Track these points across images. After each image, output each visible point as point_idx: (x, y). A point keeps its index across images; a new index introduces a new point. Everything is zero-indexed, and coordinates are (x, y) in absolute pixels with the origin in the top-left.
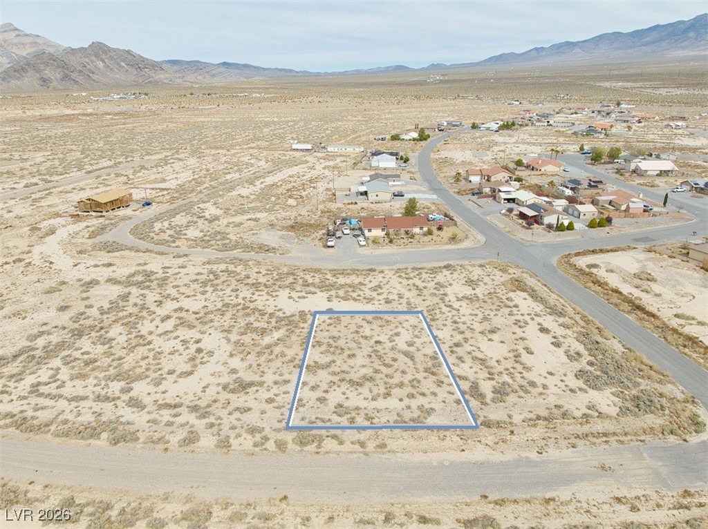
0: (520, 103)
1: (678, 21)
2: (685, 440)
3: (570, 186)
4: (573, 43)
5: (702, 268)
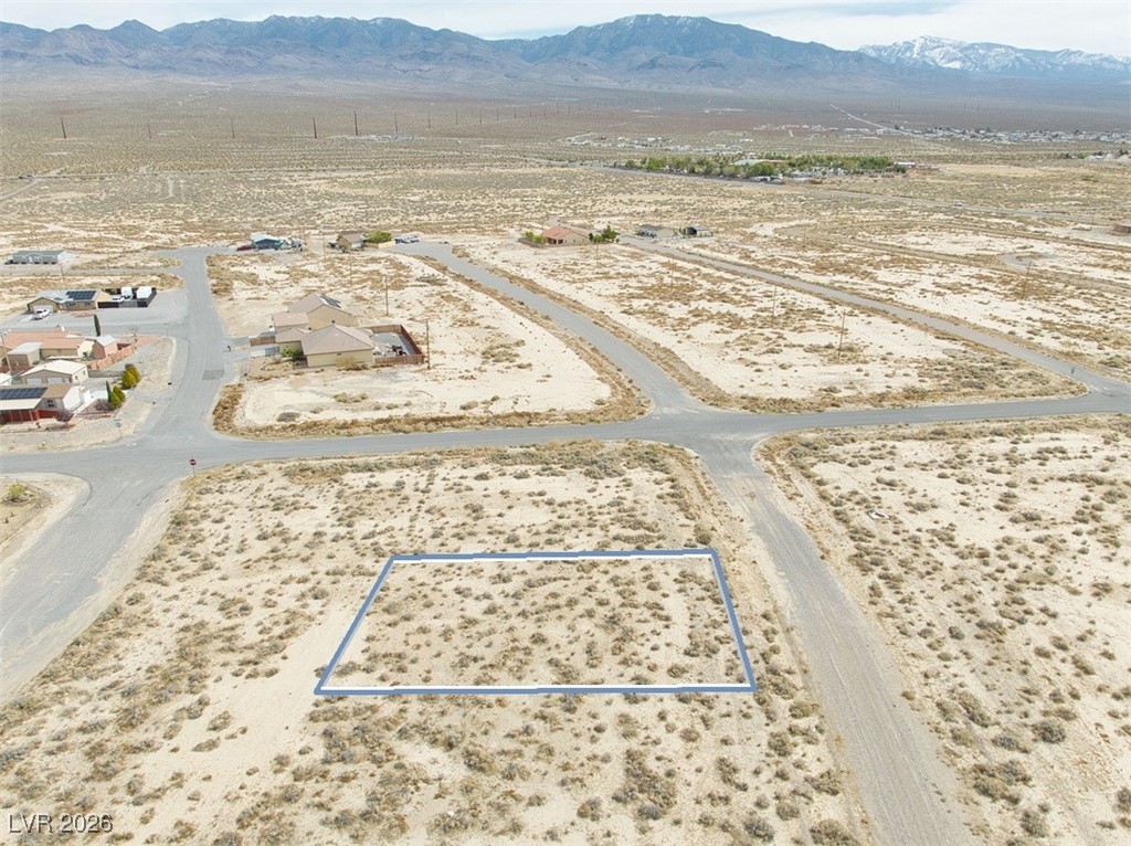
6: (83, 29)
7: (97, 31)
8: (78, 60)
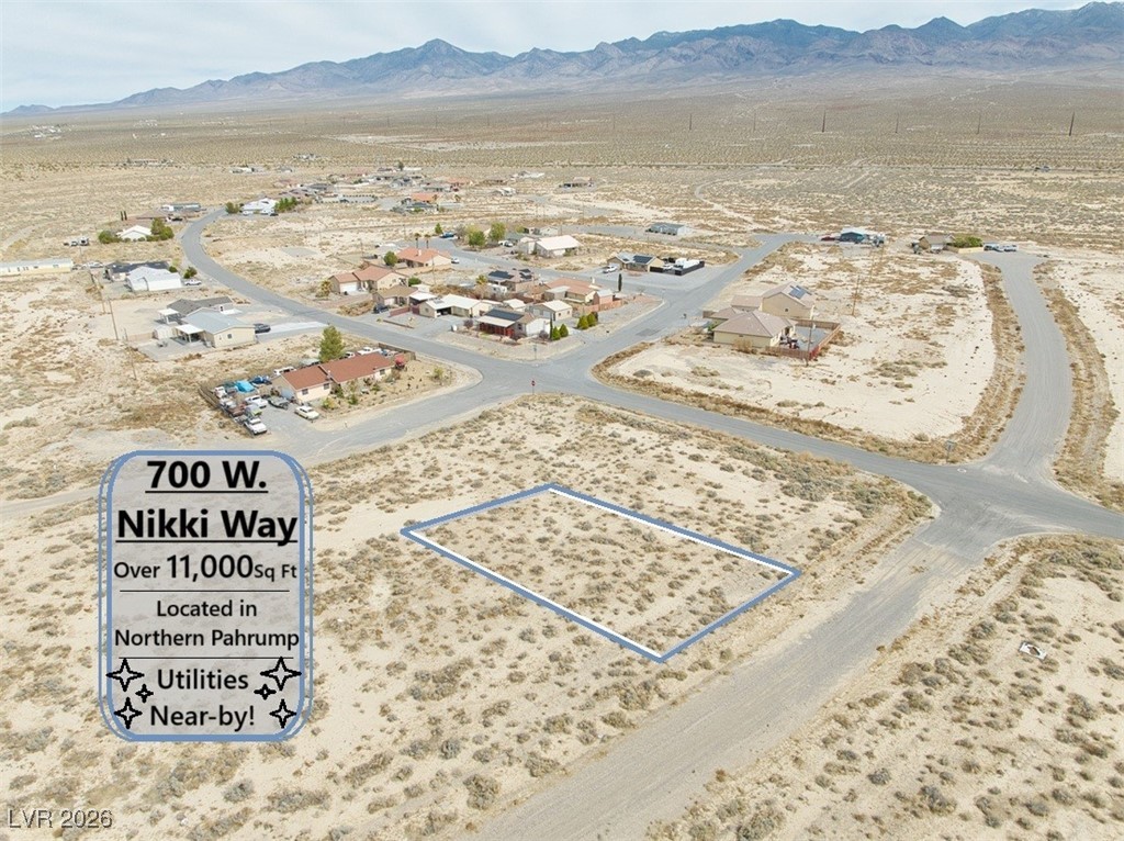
0: (253, 170)
1: (405, 49)
2: (931, 518)
3: (499, 281)
4: (266, 75)
5: (739, 351)
6: (892, 29)
7: (904, 30)
8: (878, 59)
